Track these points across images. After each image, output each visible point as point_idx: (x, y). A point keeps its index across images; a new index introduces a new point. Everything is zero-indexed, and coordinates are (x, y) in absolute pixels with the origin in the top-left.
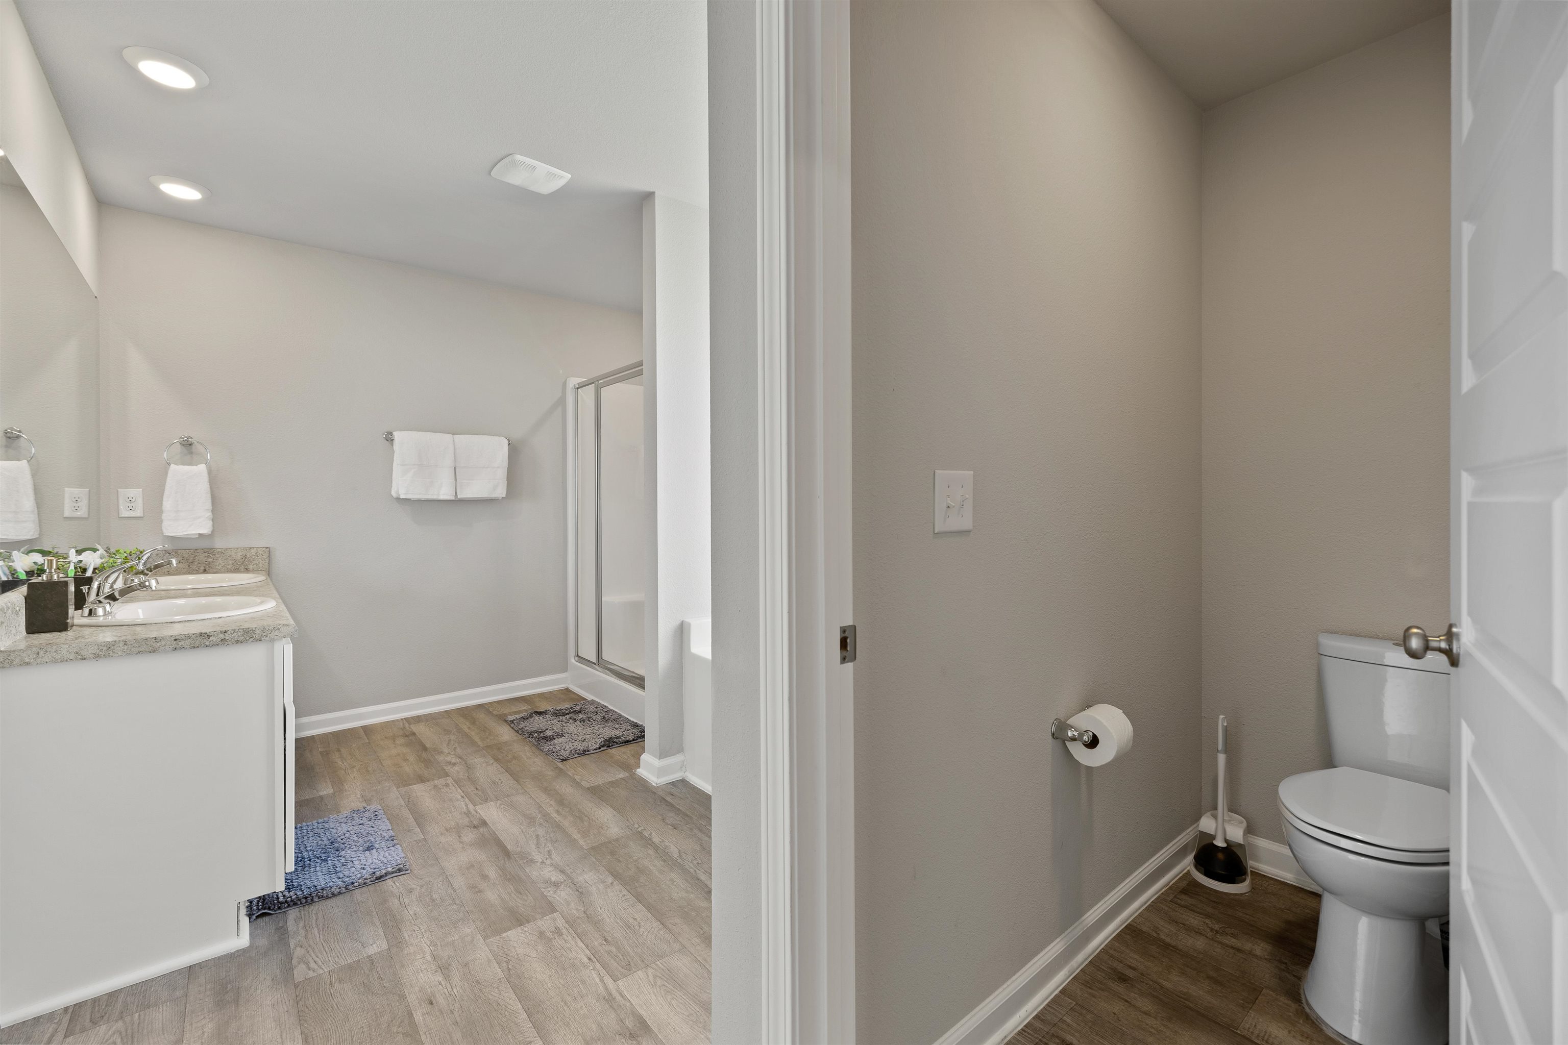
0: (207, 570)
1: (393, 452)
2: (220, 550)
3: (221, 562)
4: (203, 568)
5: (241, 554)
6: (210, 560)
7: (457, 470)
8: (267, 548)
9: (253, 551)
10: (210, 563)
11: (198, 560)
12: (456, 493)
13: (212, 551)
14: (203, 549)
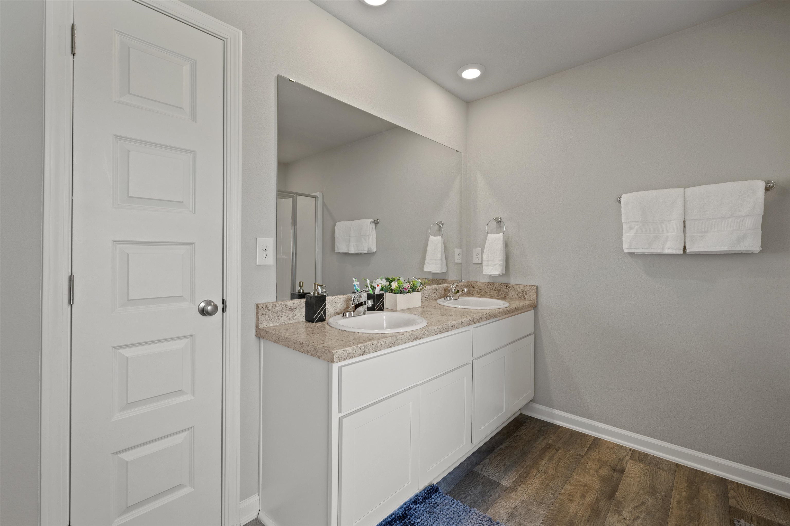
0: (506, 296)
1: (620, 208)
2: (512, 285)
3: (512, 293)
4: (504, 295)
5: (521, 288)
6: (507, 290)
7: (687, 223)
8: (535, 286)
9: (528, 287)
10: (507, 292)
11: (502, 290)
12: (685, 247)
13: (508, 285)
14: (504, 284)
